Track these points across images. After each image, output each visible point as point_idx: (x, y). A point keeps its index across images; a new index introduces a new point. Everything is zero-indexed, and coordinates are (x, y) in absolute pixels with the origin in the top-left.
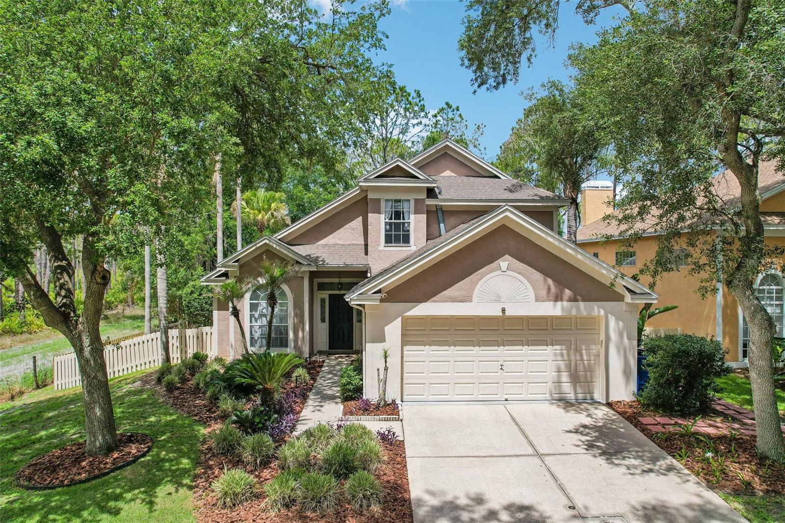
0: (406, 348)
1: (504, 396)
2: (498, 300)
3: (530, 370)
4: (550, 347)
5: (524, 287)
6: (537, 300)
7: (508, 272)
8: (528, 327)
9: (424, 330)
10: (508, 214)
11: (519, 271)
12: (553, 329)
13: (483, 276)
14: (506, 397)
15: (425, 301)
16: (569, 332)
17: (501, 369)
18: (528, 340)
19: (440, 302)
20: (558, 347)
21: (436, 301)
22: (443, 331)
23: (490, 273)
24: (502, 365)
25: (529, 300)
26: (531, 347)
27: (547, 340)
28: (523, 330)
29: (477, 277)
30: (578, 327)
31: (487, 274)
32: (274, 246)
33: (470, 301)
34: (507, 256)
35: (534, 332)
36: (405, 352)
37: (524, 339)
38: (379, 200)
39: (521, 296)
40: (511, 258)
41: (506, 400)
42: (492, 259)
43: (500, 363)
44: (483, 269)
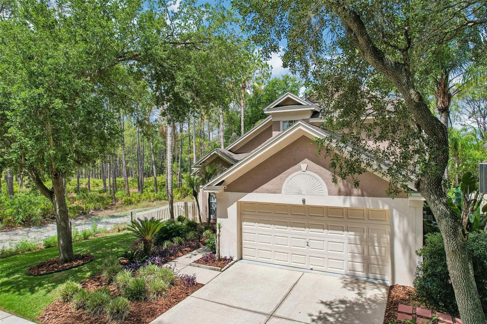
0: (244, 223)
1: (310, 266)
2: (300, 193)
3: (329, 249)
4: (346, 232)
5: (320, 184)
6: (330, 194)
7: (307, 172)
8: (328, 215)
9: (255, 212)
10: (301, 127)
11: (315, 171)
12: (348, 218)
13: (289, 175)
14: (311, 267)
15: (251, 192)
16: (362, 221)
17: (307, 245)
18: (328, 225)
19: (260, 192)
20: (353, 233)
21: (257, 192)
22: (265, 214)
23: (294, 172)
24: (308, 243)
25: (323, 194)
26: (330, 231)
27: (343, 227)
28: (324, 217)
29: (285, 175)
30: (370, 218)
31: (292, 173)
32: (220, 155)
33: (280, 193)
34: (306, 159)
35: (333, 219)
36: (243, 226)
37: (324, 224)
38: (279, 122)
39: (317, 190)
40: (309, 161)
41: (312, 269)
42: (296, 162)
43: (307, 241)
44: (288, 170)
